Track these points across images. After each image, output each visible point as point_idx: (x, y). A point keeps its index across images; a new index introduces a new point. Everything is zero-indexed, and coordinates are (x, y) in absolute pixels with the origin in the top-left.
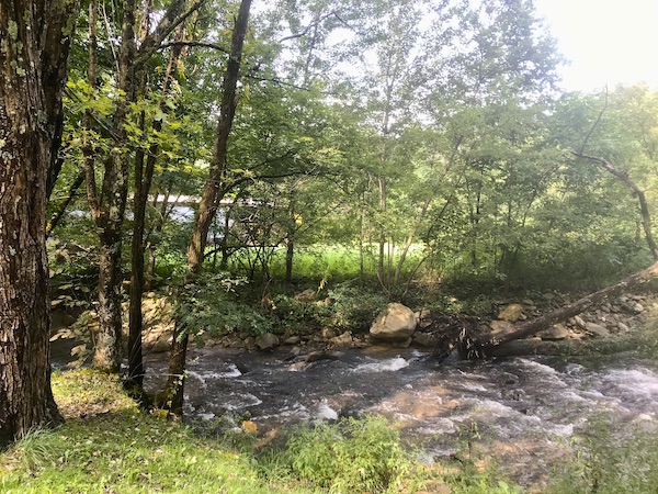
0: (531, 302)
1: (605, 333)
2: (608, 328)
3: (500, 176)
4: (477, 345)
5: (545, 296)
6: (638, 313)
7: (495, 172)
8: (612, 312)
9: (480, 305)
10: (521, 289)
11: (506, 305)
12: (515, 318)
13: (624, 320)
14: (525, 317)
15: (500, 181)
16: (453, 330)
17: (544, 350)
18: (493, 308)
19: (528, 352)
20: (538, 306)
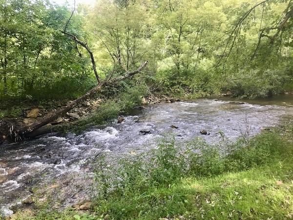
0: (42, 107)
1: (78, 116)
2: (78, 114)
3: (17, 42)
4: (20, 134)
5: (49, 103)
6: (89, 106)
7: (14, 39)
8: (79, 107)
9: (16, 111)
10: (36, 101)
11: (30, 109)
12: (36, 116)
13: (84, 110)
14: (41, 115)
15: (17, 44)
16: (5, 128)
17: (55, 129)
18: (23, 112)
19: (48, 132)
20: (47, 108)
